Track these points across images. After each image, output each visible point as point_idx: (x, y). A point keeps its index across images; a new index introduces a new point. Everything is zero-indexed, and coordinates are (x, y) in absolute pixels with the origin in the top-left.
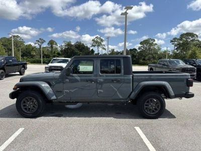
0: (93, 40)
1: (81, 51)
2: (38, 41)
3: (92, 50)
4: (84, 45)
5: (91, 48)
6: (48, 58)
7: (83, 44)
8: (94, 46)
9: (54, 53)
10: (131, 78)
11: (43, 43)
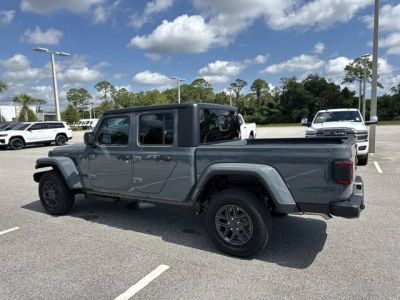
0: (348, 68)
1: (317, 95)
2: (235, 85)
3: (346, 89)
4: (325, 82)
5: (342, 87)
6: (251, 114)
7: (323, 80)
8: (351, 81)
9: (263, 104)
10: (193, 154)
11: (242, 86)
